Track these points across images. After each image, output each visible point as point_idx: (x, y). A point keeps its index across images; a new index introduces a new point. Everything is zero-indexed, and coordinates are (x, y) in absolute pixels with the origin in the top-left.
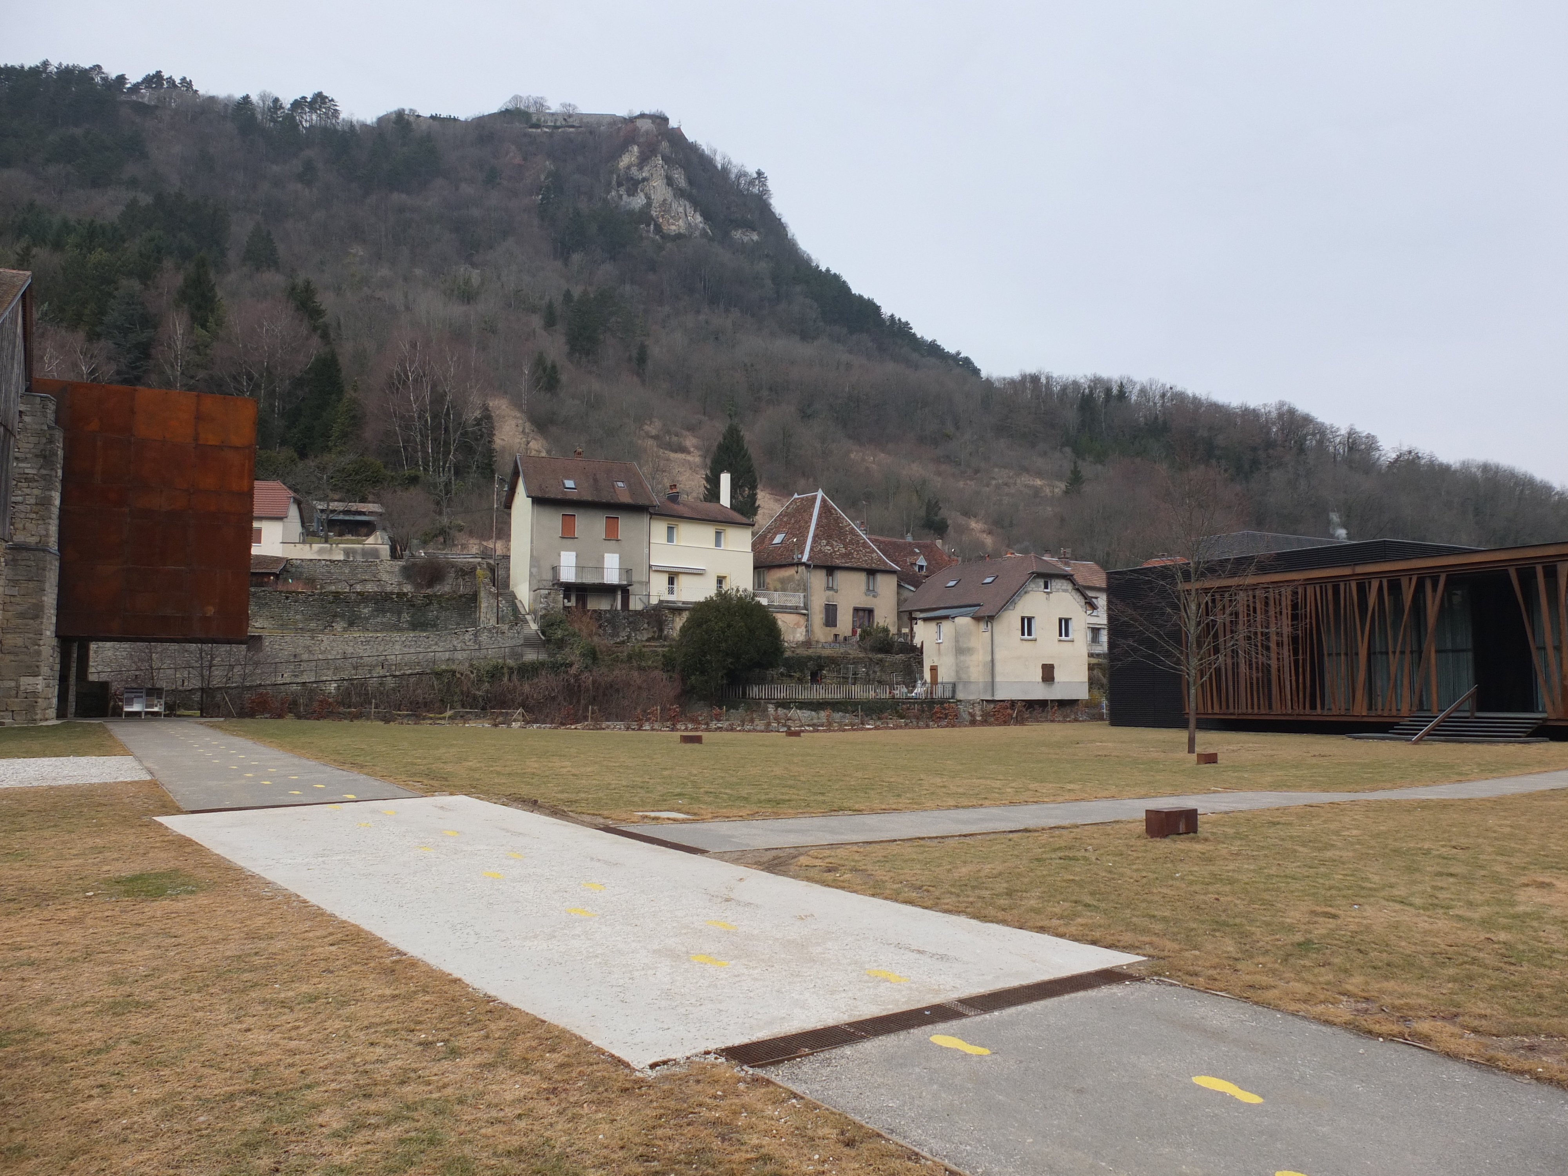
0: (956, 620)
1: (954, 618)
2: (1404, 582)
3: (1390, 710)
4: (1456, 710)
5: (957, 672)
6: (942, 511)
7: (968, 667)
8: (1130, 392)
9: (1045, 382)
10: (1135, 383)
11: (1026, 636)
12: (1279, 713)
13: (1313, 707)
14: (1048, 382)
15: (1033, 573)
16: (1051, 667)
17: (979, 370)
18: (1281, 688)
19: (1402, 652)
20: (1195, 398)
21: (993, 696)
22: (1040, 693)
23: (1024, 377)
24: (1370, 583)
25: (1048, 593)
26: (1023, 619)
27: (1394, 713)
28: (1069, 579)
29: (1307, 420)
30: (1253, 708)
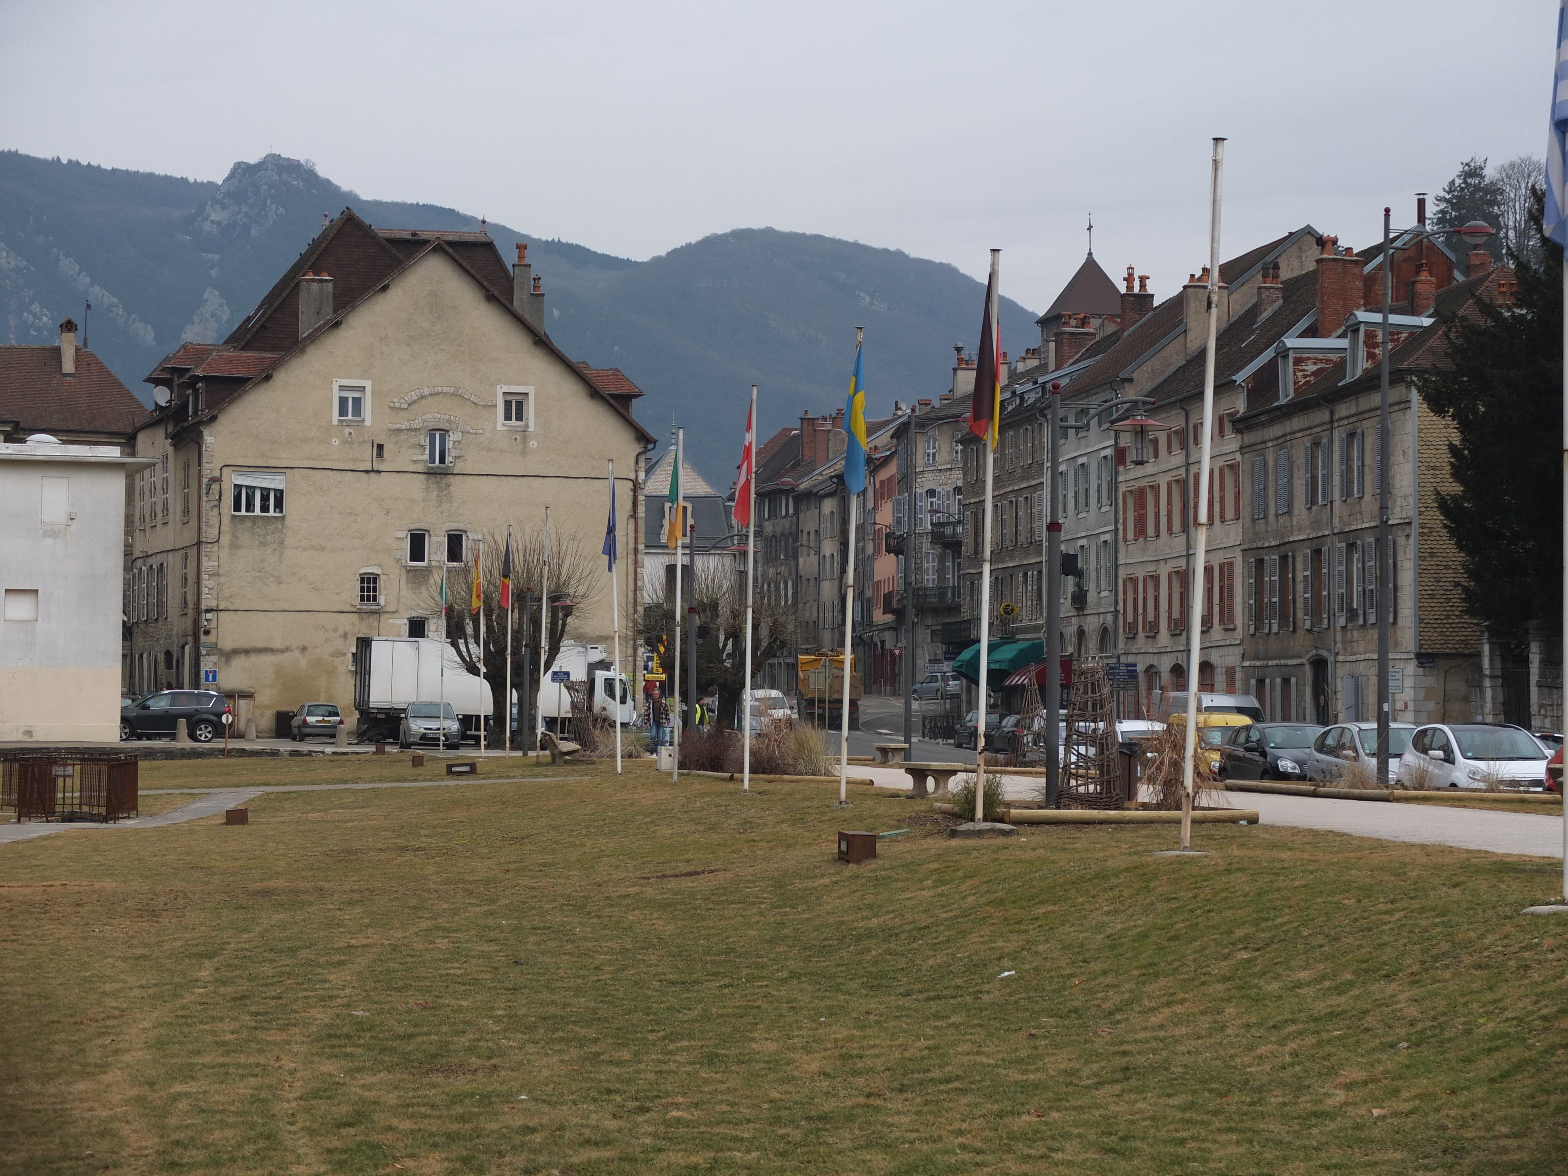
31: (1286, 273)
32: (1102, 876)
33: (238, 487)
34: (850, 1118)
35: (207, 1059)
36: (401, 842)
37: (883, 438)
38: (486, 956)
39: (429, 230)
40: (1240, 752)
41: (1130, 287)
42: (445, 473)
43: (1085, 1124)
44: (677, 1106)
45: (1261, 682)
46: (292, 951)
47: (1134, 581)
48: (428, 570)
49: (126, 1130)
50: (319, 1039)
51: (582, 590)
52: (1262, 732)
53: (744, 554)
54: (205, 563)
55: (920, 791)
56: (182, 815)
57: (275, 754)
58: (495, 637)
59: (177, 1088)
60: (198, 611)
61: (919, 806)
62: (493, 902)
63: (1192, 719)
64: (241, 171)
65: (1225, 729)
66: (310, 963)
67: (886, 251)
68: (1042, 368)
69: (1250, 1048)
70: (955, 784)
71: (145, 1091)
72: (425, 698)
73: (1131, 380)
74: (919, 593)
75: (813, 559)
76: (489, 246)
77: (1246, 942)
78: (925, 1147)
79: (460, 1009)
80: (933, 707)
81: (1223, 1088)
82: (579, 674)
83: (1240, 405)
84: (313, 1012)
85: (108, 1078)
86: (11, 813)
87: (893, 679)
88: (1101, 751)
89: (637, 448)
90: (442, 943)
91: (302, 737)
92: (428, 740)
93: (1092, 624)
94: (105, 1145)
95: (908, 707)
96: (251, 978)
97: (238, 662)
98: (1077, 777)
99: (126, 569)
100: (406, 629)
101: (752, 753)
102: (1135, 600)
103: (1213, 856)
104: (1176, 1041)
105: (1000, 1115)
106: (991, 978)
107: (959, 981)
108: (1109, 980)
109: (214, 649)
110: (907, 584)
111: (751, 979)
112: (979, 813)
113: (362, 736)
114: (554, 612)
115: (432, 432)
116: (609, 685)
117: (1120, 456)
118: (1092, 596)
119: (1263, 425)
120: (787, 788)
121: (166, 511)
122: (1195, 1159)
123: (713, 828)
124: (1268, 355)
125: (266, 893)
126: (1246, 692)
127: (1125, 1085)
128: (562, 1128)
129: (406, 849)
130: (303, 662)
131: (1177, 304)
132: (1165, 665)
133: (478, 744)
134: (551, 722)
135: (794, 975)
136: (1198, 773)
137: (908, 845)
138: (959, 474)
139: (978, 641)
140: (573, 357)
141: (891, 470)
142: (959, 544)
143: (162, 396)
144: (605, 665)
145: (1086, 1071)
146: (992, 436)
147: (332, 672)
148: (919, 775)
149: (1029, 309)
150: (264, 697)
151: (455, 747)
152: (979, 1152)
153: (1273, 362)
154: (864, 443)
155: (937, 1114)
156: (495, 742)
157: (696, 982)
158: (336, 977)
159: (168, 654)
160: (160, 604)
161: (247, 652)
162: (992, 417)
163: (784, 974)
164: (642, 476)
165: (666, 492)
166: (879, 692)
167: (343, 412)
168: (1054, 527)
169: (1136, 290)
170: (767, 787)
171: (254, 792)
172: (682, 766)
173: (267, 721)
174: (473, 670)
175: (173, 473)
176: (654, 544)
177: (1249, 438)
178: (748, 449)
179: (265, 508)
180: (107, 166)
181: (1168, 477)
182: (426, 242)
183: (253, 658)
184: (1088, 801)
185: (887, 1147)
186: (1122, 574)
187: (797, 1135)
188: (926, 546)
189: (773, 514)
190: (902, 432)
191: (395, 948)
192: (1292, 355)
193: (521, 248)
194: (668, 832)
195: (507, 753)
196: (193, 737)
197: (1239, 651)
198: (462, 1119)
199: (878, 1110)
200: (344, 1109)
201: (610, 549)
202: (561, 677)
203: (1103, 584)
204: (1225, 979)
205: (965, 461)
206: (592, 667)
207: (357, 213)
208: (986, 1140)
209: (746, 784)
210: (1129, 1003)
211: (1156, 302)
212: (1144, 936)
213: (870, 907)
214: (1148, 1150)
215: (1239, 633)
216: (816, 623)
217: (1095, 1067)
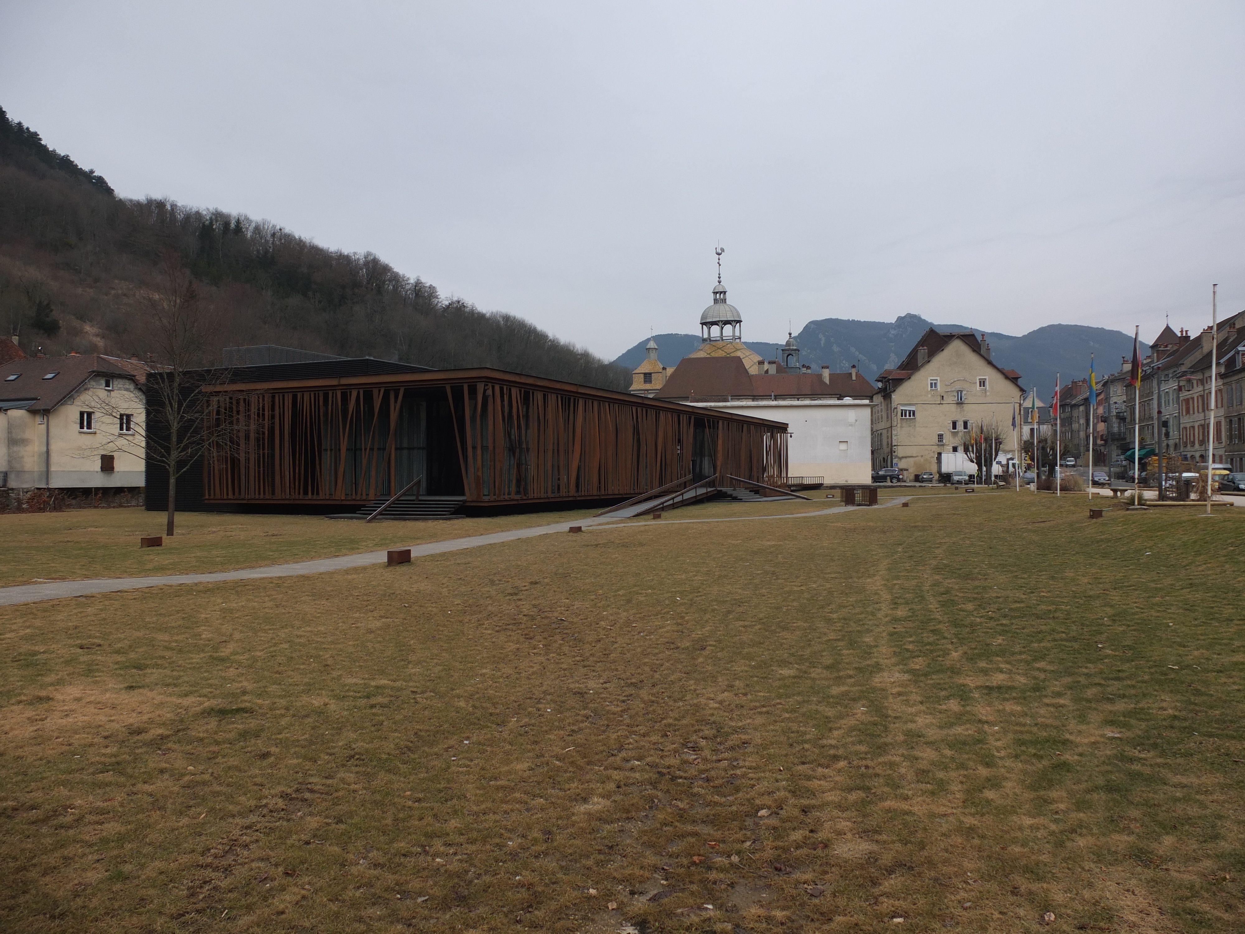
0: (9, 412)
1: (6, 410)
2: (375, 392)
3: (362, 495)
4: (404, 494)
5: (9, 462)
6: (54, 312)
7: (22, 457)
8: (247, 228)
9: (169, 209)
10: (251, 221)
11: (85, 429)
12: (280, 498)
13: (306, 493)
14: (172, 209)
15: (93, 372)
16: (112, 458)
17: (113, 190)
18: (282, 478)
19: (372, 449)
20: (300, 240)
21: (48, 484)
22: (99, 481)
23: (150, 202)
24: (351, 392)
25: (109, 391)
26: (82, 414)
27: (364, 497)
28: (131, 379)
29: (386, 269)
30: (259, 494)
31: (1237, 326)
32: (1179, 523)
33: (902, 410)
34: (1099, 597)
35: (903, 574)
36: (953, 512)
37: (1100, 386)
38: (981, 546)
39: (955, 332)
40: (1225, 482)
41: (1182, 334)
42: (962, 404)
43: (1178, 601)
44: (1043, 592)
45: (1232, 460)
46: (924, 544)
47: (1186, 428)
48: (958, 432)
49: (882, 593)
50: (934, 569)
51: (1004, 437)
52: (1233, 476)
53: (1056, 424)
54: (894, 432)
55: (1115, 496)
56: (889, 505)
57: (915, 486)
58: (979, 451)
59: (895, 582)
60: (892, 446)
61: (1116, 501)
62: (982, 530)
63: (1210, 472)
64: (900, 319)
65: (1220, 475)
66: (930, 547)
67: (1098, 328)
68: (1152, 362)
69: (1235, 579)
70: (1128, 494)
71: (886, 582)
72: (958, 470)
73: (1183, 364)
74: (1113, 434)
75: (1077, 425)
76: (973, 335)
77: (1232, 544)
78: (1124, 607)
79: (974, 561)
80: (1118, 470)
81: (1226, 591)
82: (1004, 462)
83: (1223, 370)
84: (931, 561)
85: (876, 578)
86: (843, 504)
87: (1104, 461)
88: (1177, 482)
89: (1020, 393)
90: (968, 542)
91: (922, 482)
92: (959, 482)
93: (1171, 442)
94: (876, 597)
95: (1110, 470)
96: (913, 551)
97: (903, 460)
98: (1169, 491)
99: (872, 434)
100: (952, 450)
101: (1060, 485)
102: (1186, 435)
103: (1218, 516)
104: (1208, 575)
105: (1149, 597)
106: (1143, 555)
107: (1132, 556)
108: (1183, 556)
109: (897, 457)
110: (1108, 432)
111: (1064, 554)
112: (1136, 503)
113: (940, 481)
114: (996, 443)
115: (958, 392)
116: (1014, 465)
117: (1180, 388)
118: (1171, 434)
119: (1231, 376)
120: (1072, 495)
121: (882, 418)
122: (1217, 613)
123: (1049, 508)
124: (1232, 353)
125: (915, 527)
126: (1227, 463)
127: (1191, 589)
128: (1008, 597)
129: (954, 514)
130: (922, 460)
131: (1199, 339)
132: (1197, 455)
133: (974, 483)
134: (996, 476)
135: (1077, 553)
136: (1212, 490)
137: (1113, 513)
138: (1125, 396)
139: (1134, 448)
140: (999, 367)
141: (1102, 396)
142: (1125, 418)
143: (880, 385)
144: (1012, 459)
145: (1177, 584)
146: (1138, 384)
147: (930, 463)
148: (1115, 491)
149: (1147, 343)
150: (911, 470)
151: (967, 484)
152: (1142, 609)
153: (1234, 356)
154: (1095, 387)
155: (1127, 596)
156: (980, 482)
157: (1046, 555)
158: (937, 551)
159: (884, 458)
160: (881, 444)
161: (906, 457)
162: (1137, 378)
163: (1074, 553)
164: (1022, 402)
165: (1031, 406)
166: (1100, 466)
167: (931, 387)
168: (1159, 412)
169: (1184, 335)
170: (1065, 495)
171: (911, 497)
172: (1038, 489)
173: (912, 477)
174: (972, 461)
175: (883, 407)
176: (1026, 422)
177: (1226, 381)
178: (1056, 392)
179: (910, 416)
180: (862, 320)
181: (1197, 395)
182: (954, 336)
183: (908, 459)
184: (1173, 499)
185: (1112, 606)
186: (1182, 426)
187: (1082, 602)
188: (1114, 419)
189: (1064, 411)
190: (1105, 384)
191: (954, 543)
192: (1241, 353)
193: (983, 335)
194: (1035, 509)
195: (983, 486)
196: (892, 482)
197: (1224, 449)
198: (977, 593)
199: (1107, 594)
200: (943, 589)
201: (1014, 424)
202: (999, 463)
203: (1175, 429)
204: (1225, 556)
205: (1127, 392)
206: (1008, 460)
207: (934, 328)
208: (1145, 605)
209: (1059, 494)
210: (1191, 563)
211: (1191, 339)
212: (1195, 542)
213: (1101, 532)
214: (1200, 610)
215: (1224, 444)
216: (1078, 445)
217: (1180, 583)
